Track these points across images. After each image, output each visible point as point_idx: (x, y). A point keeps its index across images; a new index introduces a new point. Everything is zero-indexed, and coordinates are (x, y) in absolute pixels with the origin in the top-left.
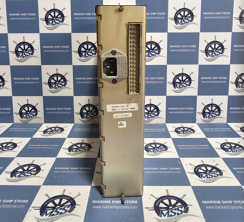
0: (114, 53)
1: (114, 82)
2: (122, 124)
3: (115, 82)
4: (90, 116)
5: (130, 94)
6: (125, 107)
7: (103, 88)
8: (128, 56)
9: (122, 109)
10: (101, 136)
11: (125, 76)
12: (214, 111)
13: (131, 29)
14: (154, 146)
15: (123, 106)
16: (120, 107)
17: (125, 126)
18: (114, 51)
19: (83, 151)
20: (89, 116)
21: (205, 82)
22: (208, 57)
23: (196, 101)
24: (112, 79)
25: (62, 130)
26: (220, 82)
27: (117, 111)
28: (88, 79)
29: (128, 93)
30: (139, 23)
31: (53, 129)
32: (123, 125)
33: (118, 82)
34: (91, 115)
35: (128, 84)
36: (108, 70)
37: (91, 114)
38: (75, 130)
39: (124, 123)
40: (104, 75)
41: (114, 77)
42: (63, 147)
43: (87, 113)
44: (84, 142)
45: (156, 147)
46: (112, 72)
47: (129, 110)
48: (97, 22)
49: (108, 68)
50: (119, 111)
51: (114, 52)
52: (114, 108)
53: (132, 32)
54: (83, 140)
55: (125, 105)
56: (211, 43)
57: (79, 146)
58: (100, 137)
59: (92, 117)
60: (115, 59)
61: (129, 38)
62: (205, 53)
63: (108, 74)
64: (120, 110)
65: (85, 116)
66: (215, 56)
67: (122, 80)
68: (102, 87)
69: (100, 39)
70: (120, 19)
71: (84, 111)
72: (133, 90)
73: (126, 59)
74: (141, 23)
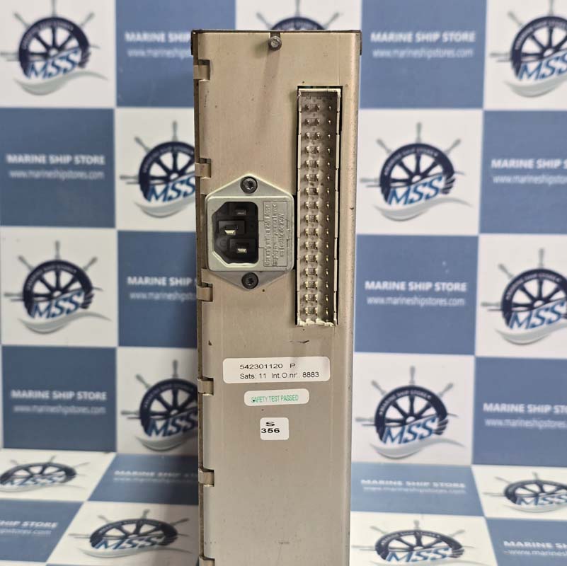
0: (249, 185)
1: (247, 281)
2: (274, 428)
3: (251, 281)
4: (179, 427)
5: (300, 322)
6: (287, 369)
7: (211, 300)
8: (295, 197)
9: (273, 376)
10: (202, 468)
11: (285, 262)
13: (306, 109)
14: (412, 540)
15: (277, 366)
16: (270, 367)
17: (284, 435)
18: (249, 180)
19: (142, 547)
20: (174, 424)
24: (243, 274)
25: (69, 473)
27: (258, 380)
28: (174, 282)
29: (296, 323)
30: (333, 90)
31: (36, 470)
32: (277, 431)
33: (263, 283)
34: (183, 423)
35: (296, 292)
36: (231, 243)
37: (182, 418)
38: (118, 476)
39: (282, 423)
40: (216, 260)
41: (248, 266)
42: (70, 530)
43: (165, 416)
44: (149, 517)
45: (419, 543)
46: (244, 250)
47: (299, 379)
48: (197, 83)
49: (231, 237)
50: (263, 380)
51: (251, 184)
52: (246, 372)
53: (311, 117)
54: (146, 512)
55: (286, 361)
57: (130, 528)
58: (200, 471)
59: (185, 429)
60: (251, 208)
61: (300, 136)
63: (231, 256)
64: (269, 380)
65: (160, 424)
67: (275, 277)
68: (207, 297)
69: (203, 138)
70: (271, 75)
71: (156, 407)
72: (313, 312)
73: (289, 209)
74: (341, 88)
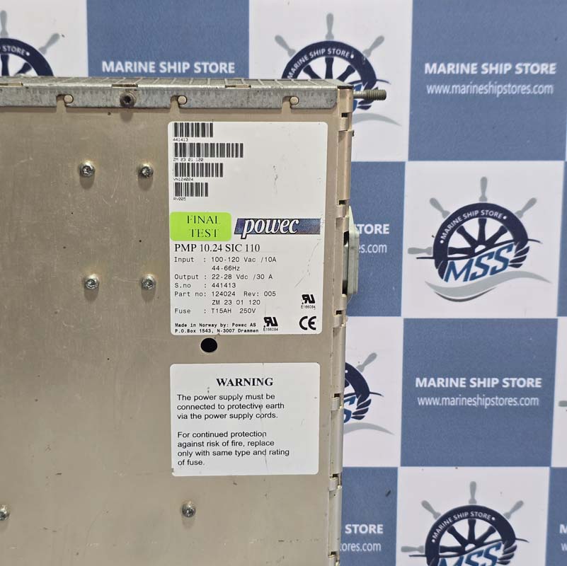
12: (480, 543)
21: (436, 402)
22: (447, 280)
23: (391, 494)
26: (511, 401)
56: (464, 212)
62: (433, 261)
66: (484, 274)
